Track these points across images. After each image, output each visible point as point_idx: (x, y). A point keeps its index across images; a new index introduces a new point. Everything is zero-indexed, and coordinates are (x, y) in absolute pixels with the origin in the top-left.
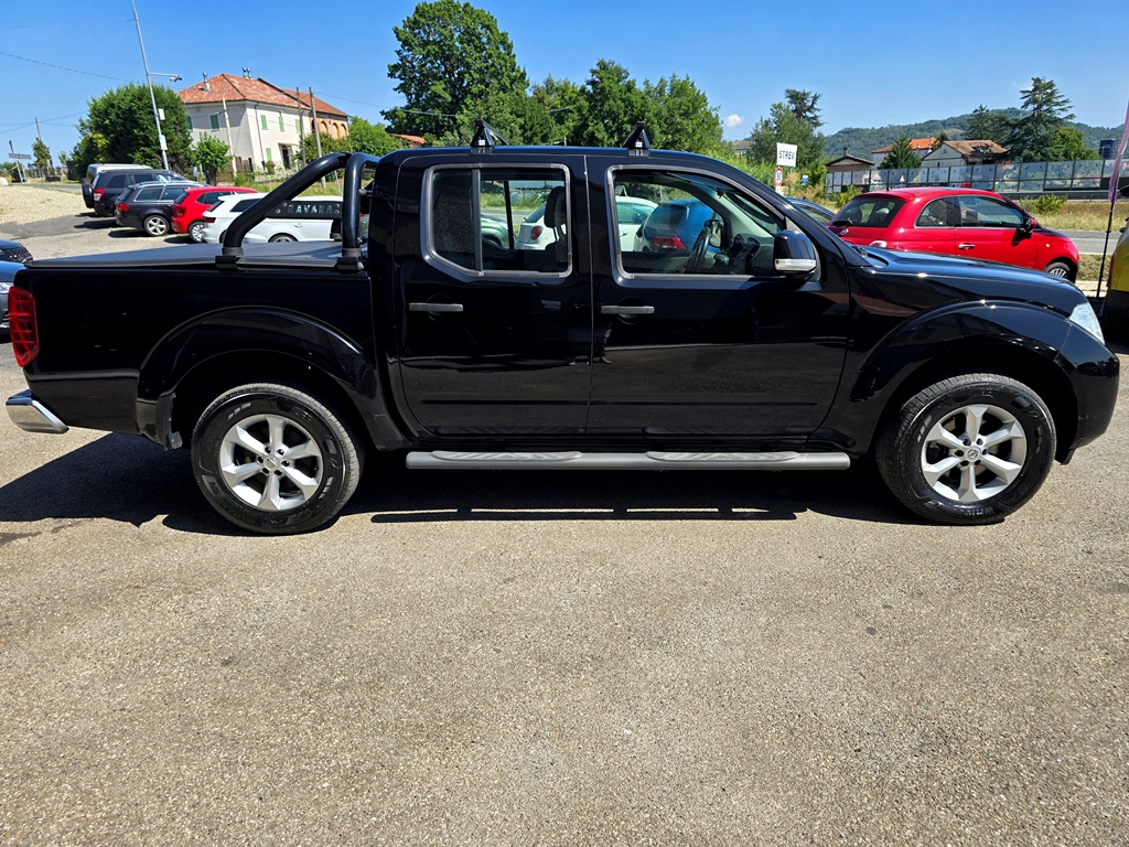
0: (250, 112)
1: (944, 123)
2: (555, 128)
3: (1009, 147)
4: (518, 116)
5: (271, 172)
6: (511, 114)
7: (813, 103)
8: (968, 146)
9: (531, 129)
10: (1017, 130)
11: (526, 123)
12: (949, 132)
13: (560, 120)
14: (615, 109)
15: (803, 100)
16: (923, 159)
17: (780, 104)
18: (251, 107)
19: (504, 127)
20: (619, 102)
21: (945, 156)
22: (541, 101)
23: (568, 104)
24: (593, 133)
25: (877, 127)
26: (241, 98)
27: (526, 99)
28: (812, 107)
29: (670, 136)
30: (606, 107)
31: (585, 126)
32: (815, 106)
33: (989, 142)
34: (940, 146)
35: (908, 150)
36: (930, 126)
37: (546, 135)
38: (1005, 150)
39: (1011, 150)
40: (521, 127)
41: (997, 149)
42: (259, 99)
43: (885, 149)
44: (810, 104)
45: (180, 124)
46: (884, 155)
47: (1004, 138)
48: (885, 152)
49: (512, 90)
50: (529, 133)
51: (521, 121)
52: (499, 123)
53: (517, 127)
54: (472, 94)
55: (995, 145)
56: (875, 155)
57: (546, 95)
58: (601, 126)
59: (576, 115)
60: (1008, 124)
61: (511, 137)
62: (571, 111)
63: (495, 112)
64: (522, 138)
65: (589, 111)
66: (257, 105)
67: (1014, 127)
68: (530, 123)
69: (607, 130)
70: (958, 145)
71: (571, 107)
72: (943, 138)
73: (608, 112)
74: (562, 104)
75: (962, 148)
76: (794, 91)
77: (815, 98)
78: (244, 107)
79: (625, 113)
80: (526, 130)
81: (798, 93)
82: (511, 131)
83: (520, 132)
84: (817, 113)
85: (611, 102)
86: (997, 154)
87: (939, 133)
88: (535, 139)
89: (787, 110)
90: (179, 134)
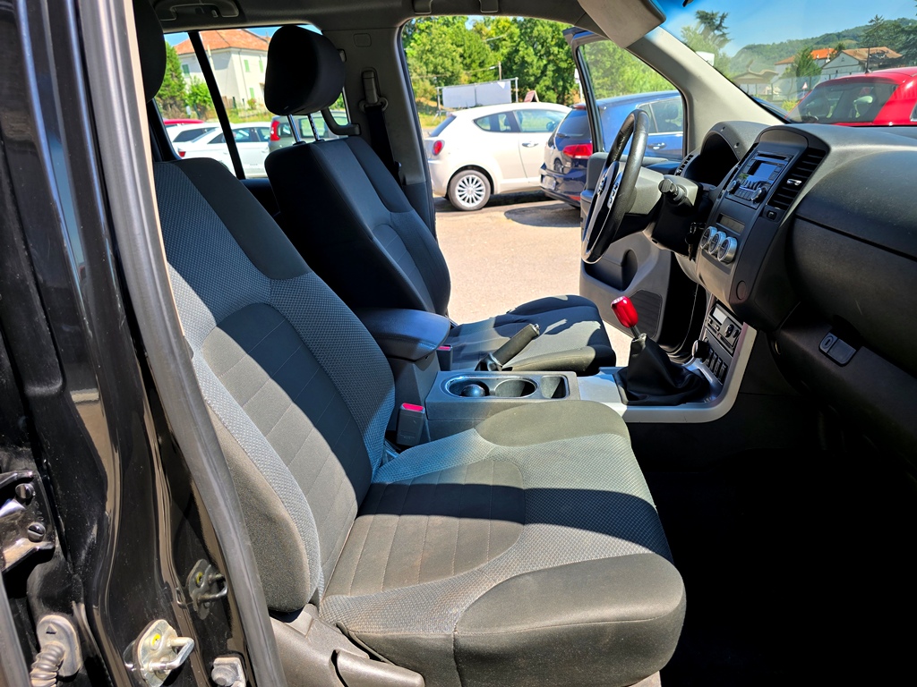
0: (235, 57)
1: (839, 36)
2: (492, 54)
3: (904, 52)
4: (458, 46)
5: (253, 108)
6: (452, 44)
7: (721, 22)
8: (864, 53)
9: (470, 57)
10: (912, 36)
11: (465, 51)
12: (846, 42)
13: (496, 48)
14: (543, 33)
15: (712, 19)
16: (822, 68)
17: (689, 28)
18: (235, 53)
19: (446, 57)
20: (547, 27)
21: (843, 64)
22: (479, 32)
23: (502, 33)
24: (523, 58)
25: (777, 42)
26: (227, 46)
27: (465, 31)
28: (720, 25)
29: (593, 57)
30: (535, 33)
31: (517, 51)
32: (723, 25)
33: (885, 49)
34: (837, 55)
35: (809, 60)
36: (826, 39)
37: (483, 62)
38: (900, 55)
39: (906, 55)
40: (461, 56)
41: (893, 54)
42: (242, 46)
43: (786, 61)
44: (718, 23)
45: (176, 70)
46: (785, 66)
47: (899, 45)
48: (787, 63)
49: (454, 23)
50: (468, 61)
51: (460, 50)
52: (442, 52)
53: (458, 56)
54: (420, 30)
55: (891, 51)
56: (777, 67)
57: (484, 27)
58: (531, 50)
59: (508, 43)
60: (903, 31)
61: (453, 65)
62: (504, 40)
63: (438, 43)
64: (461, 65)
65: (519, 37)
66: (240, 51)
67: (909, 33)
68: (468, 52)
69: (536, 54)
70: (855, 53)
71: (504, 36)
72: (840, 48)
73: (537, 37)
74: (496, 33)
75: (860, 55)
76: (704, 12)
77: (723, 18)
78: (230, 53)
79: (553, 37)
80: (465, 58)
81: (707, 14)
82: (452, 60)
83: (460, 60)
84: (725, 31)
85: (540, 28)
86: (892, 59)
87: (835, 45)
88: (474, 65)
89: (694, 33)
90: (175, 79)
